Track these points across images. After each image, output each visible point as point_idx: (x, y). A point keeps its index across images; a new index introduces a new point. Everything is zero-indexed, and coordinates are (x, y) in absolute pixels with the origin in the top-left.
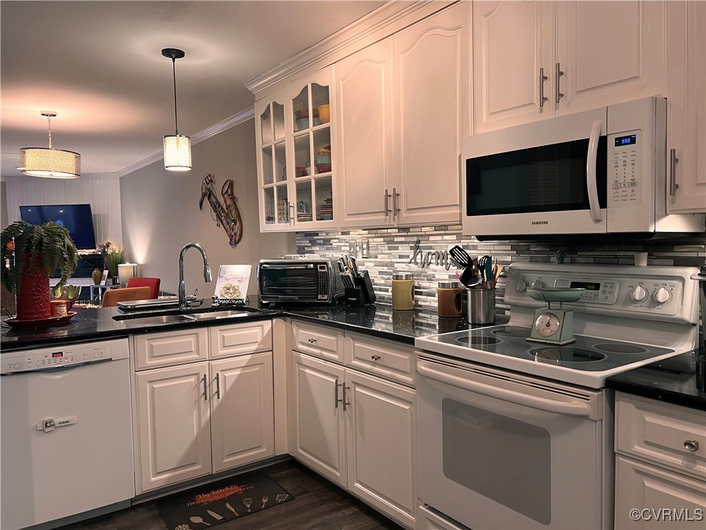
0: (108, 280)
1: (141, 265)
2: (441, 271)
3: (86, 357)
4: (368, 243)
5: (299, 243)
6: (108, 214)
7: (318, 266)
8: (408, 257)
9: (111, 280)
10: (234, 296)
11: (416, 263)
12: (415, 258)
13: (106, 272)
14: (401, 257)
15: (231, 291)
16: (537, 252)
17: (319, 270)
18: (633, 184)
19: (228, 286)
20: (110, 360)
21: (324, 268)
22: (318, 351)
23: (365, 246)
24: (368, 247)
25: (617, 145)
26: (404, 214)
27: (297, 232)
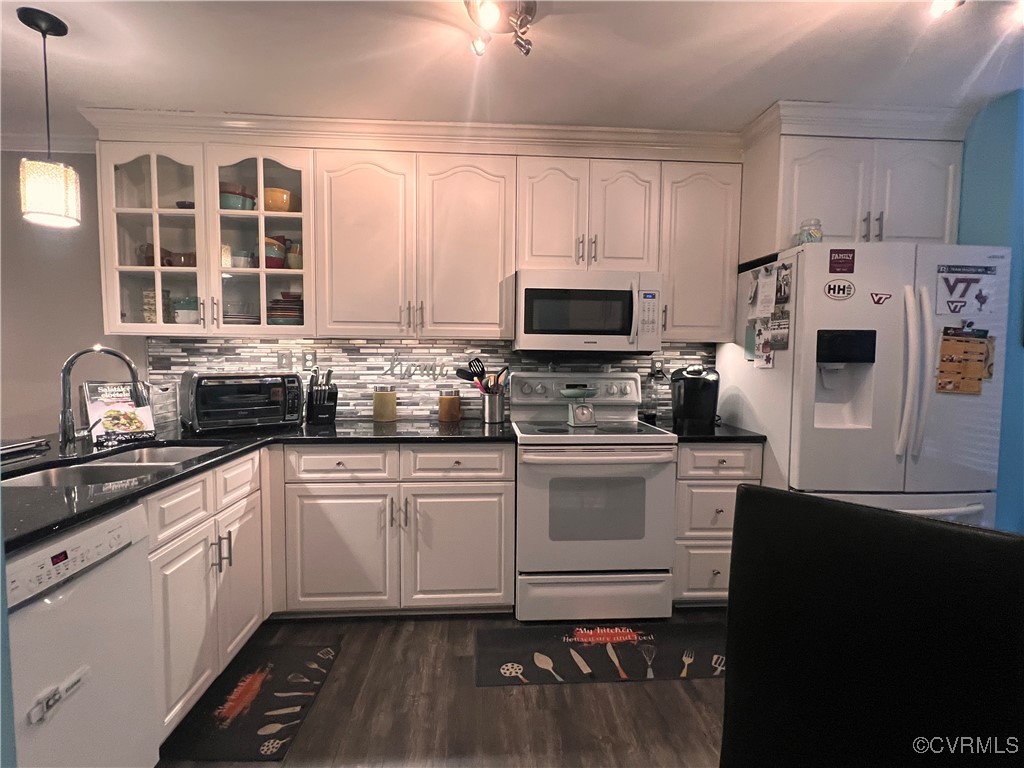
2: (426, 381)
3: (100, 549)
4: (314, 355)
5: (153, 352)
7: (286, 380)
8: (382, 368)
10: (133, 428)
11: (393, 375)
12: (392, 369)
14: (369, 369)
15: (123, 421)
16: (526, 364)
17: (287, 385)
18: (653, 322)
19: (114, 414)
20: (130, 544)
21: (293, 382)
22: (347, 475)
23: (309, 357)
24: (315, 359)
25: (645, 297)
26: (429, 327)
27: (148, 337)
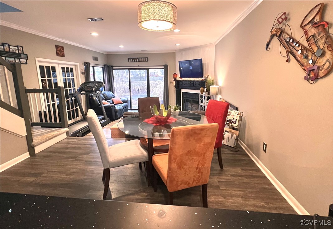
0: (206, 93)
1: (221, 87)
6: (209, 63)
9: (207, 93)
13: (205, 89)
